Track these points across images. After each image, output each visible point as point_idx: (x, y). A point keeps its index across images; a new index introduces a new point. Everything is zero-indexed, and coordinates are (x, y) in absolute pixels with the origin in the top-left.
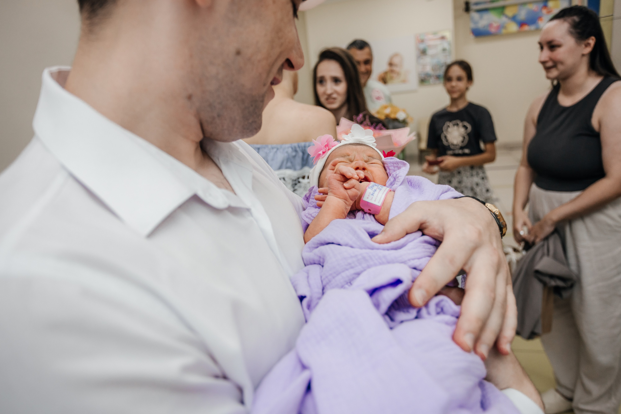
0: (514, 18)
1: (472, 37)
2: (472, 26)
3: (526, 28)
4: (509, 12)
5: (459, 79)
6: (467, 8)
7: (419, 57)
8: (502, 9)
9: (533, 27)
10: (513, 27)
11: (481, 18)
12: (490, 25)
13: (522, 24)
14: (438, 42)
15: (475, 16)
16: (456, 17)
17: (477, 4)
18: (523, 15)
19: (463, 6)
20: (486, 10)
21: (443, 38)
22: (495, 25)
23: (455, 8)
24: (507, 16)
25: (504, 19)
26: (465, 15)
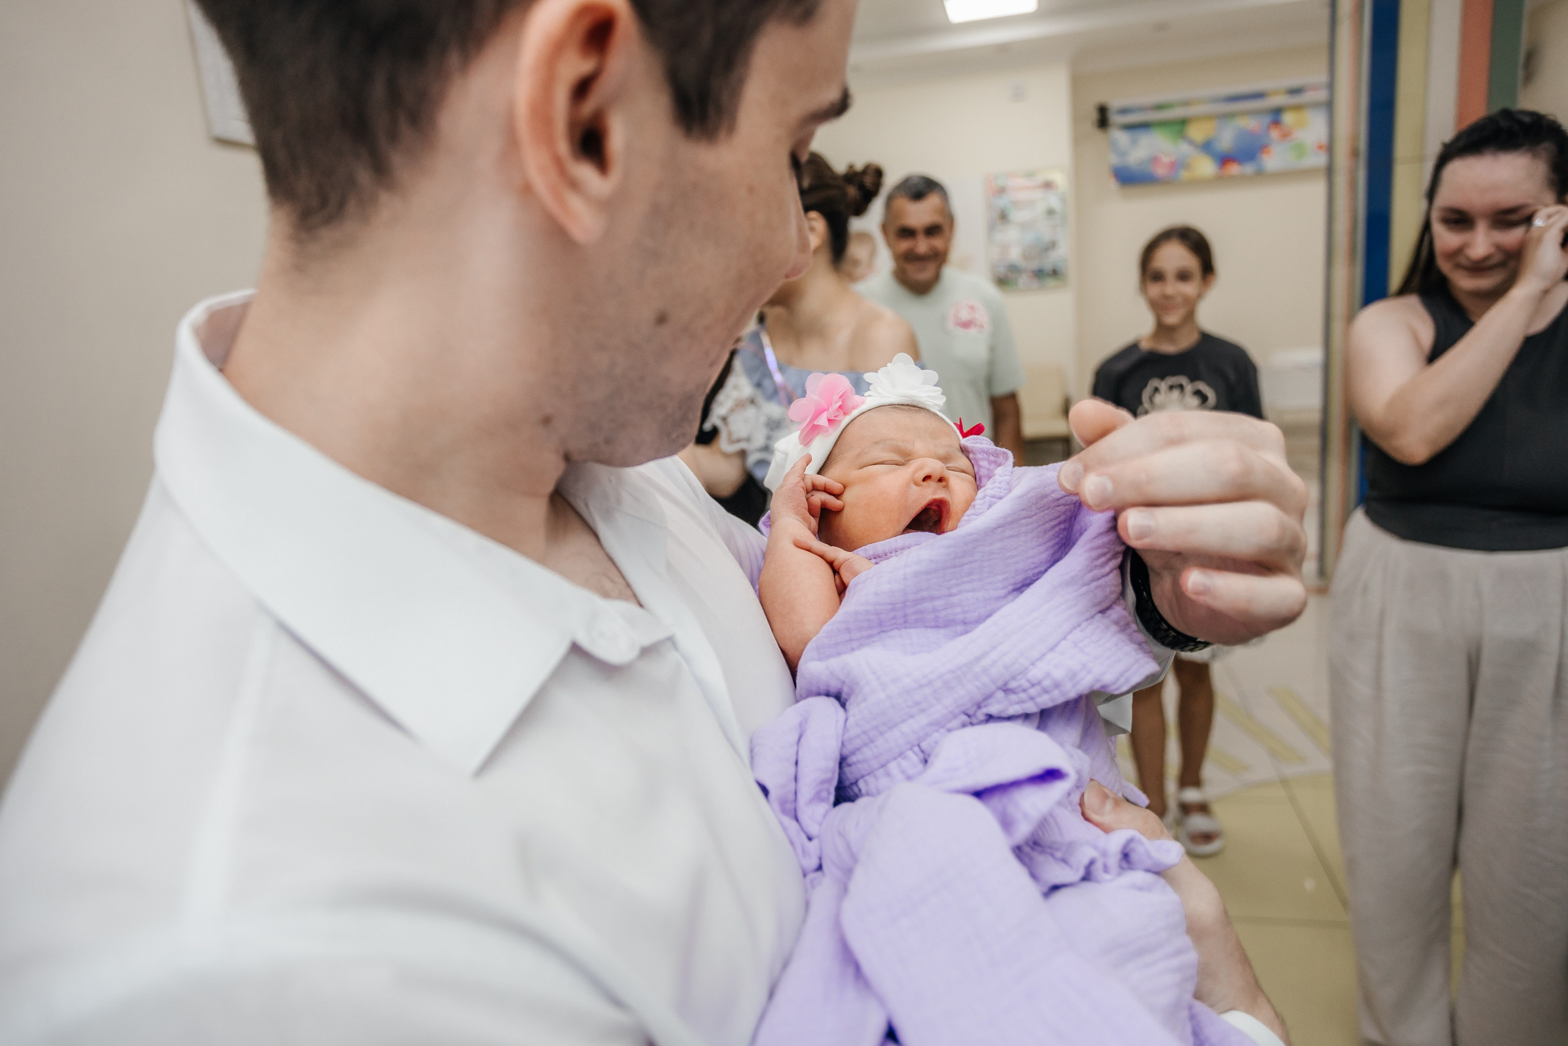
0: (1207, 147)
1: (1113, 184)
2: (1114, 160)
3: (1234, 169)
4: (1198, 132)
5: (1183, 276)
6: (1103, 119)
7: (991, 228)
8: (1180, 125)
9: (1248, 169)
10: (1206, 167)
11: (1134, 142)
12: (1155, 160)
13: (1225, 160)
14: (1038, 194)
15: (1121, 137)
16: (1078, 141)
17: (1124, 111)
18: (1226, 140)
19: (1094, 115)
20: (1145, 126)
21: (1048, 185)
22: (1166, 160)
23: (1076, 119)
24: (1191, 142)
25: (1185, 148)
26: (1098, 134)
